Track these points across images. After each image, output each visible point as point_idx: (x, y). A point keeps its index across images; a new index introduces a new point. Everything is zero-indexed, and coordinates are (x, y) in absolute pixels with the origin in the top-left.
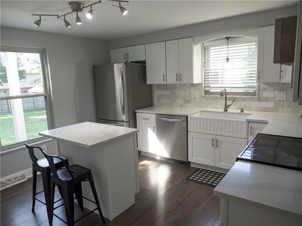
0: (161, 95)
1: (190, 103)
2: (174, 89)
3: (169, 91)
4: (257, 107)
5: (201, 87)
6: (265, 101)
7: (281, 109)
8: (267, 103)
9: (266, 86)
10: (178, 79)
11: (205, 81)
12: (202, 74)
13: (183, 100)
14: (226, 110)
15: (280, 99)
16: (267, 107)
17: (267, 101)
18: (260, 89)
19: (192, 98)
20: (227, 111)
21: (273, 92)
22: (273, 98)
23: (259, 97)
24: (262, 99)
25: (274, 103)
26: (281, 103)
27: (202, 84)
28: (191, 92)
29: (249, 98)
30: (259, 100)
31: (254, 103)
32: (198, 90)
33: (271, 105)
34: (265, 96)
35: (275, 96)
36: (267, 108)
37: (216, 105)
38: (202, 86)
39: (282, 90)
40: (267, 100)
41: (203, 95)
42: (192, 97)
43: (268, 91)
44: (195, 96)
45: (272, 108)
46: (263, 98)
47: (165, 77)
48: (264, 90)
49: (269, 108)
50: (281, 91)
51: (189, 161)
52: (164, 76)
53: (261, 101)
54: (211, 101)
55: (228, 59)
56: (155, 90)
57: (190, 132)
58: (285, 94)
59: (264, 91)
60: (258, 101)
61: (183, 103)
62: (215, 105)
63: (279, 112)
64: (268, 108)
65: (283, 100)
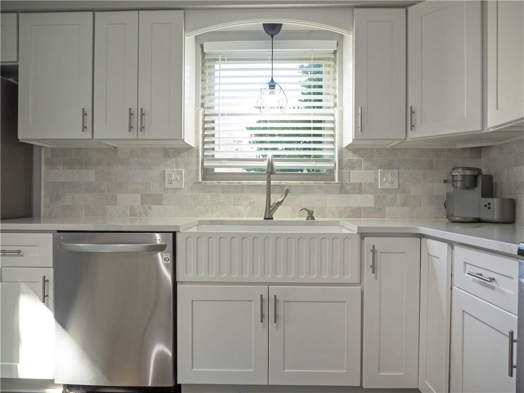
0: (64, 183)
1: (161, 204)
2: (109, 164)
3: (94, 171)
4: (338, 208)
5: (195, 158)
6: (355, 193)
7: (388, 209)
8: (359, 196)
9: (356, 158)
10: (134, 125)
11: (204, 143)
12: (197, 125)
13: (139, 196)
14: (269, 217)
15: (387, 186)
16: (361, 206)
17: (360, 193)
18: (344, 165)
19: (168, 189)
20: (272, 219)
21: (372, 172)
22: (371, 185)
23: (342, 183)
24: (348, 188)
25: (375, 197)
26: (389, 197)
27: (198, 151)
28: (164, 171)
29: (320, 187)
30: (343, 189)
31: (330, 197)
32: (186, 165)
33: (366, 201)
34: (354, 182)
35: (376, 179)
36: (359, 209)
37: (236, 207)
38: (198, 157)
39: (389, 166)
40: (359, 189)
41: (200, 180)
42: (167, 186)
43: (361, 169)
44: (175, 185)
45: (371, 208)
46: (351, 184)
47: (88, 118)
48: (352, 165)
49: (365, 208)
50: (387, 169)
51: (178, 383)
52: (84, 114)
53: (346, 192)
54: (223, 196)
55: (272, 85)
56: (43, 167)
57: (182, 283)
58: (397, 175)
59: (352, 169)
60: (340, 191)
61: (139, 203)
62: (232, 207)
63: (385, 218)
64: (361, 208)
65: (393, 188)
